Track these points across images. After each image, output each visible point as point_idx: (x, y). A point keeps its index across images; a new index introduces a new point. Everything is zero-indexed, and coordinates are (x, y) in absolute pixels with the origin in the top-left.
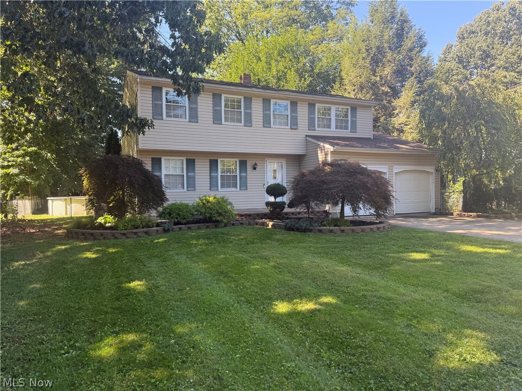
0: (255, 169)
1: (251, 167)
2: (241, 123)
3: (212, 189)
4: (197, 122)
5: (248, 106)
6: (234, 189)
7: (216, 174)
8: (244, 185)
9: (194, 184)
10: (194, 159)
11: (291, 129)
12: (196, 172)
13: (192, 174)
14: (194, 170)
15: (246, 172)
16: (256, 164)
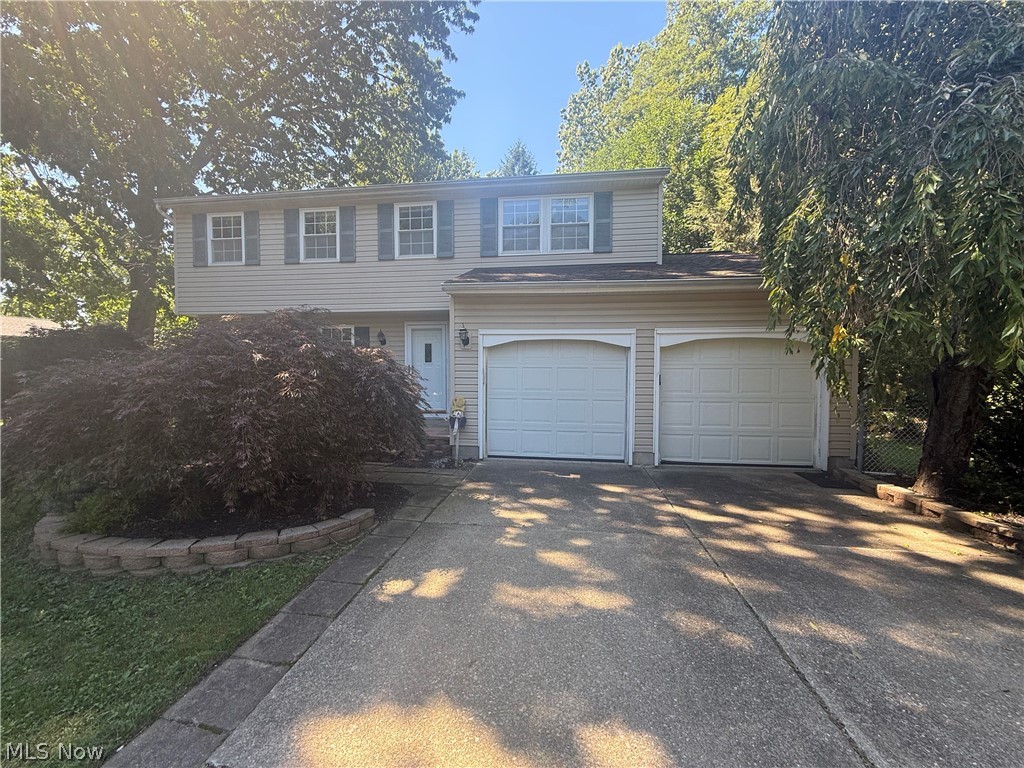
1: (377, 340)
2: (335, 257)
4: (259, 264)
5: (348, 224)
11: (439, 258)
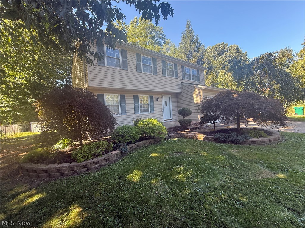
0: (157, 100)
1: (155, 99)
2: (152, 73)
3: (136, 113)
4: (128, 70)
5: (155, 64)
6: (147, 113)
7: (138, 104)
8: (153, 110)
9: (126, 111)
10: (125, 95)
11: (175, 78)
12: (126, 103)
13: (124, 105)
14: (125, 102)
15: (153, 103)
16: (158, 98)
